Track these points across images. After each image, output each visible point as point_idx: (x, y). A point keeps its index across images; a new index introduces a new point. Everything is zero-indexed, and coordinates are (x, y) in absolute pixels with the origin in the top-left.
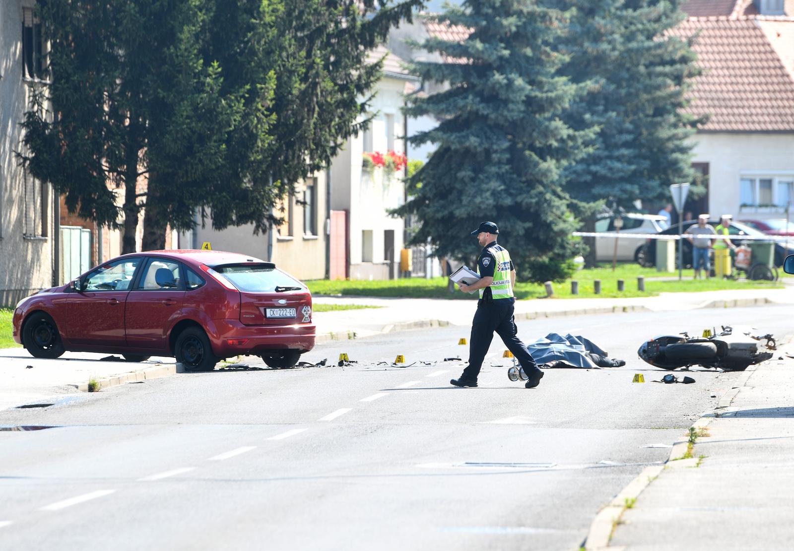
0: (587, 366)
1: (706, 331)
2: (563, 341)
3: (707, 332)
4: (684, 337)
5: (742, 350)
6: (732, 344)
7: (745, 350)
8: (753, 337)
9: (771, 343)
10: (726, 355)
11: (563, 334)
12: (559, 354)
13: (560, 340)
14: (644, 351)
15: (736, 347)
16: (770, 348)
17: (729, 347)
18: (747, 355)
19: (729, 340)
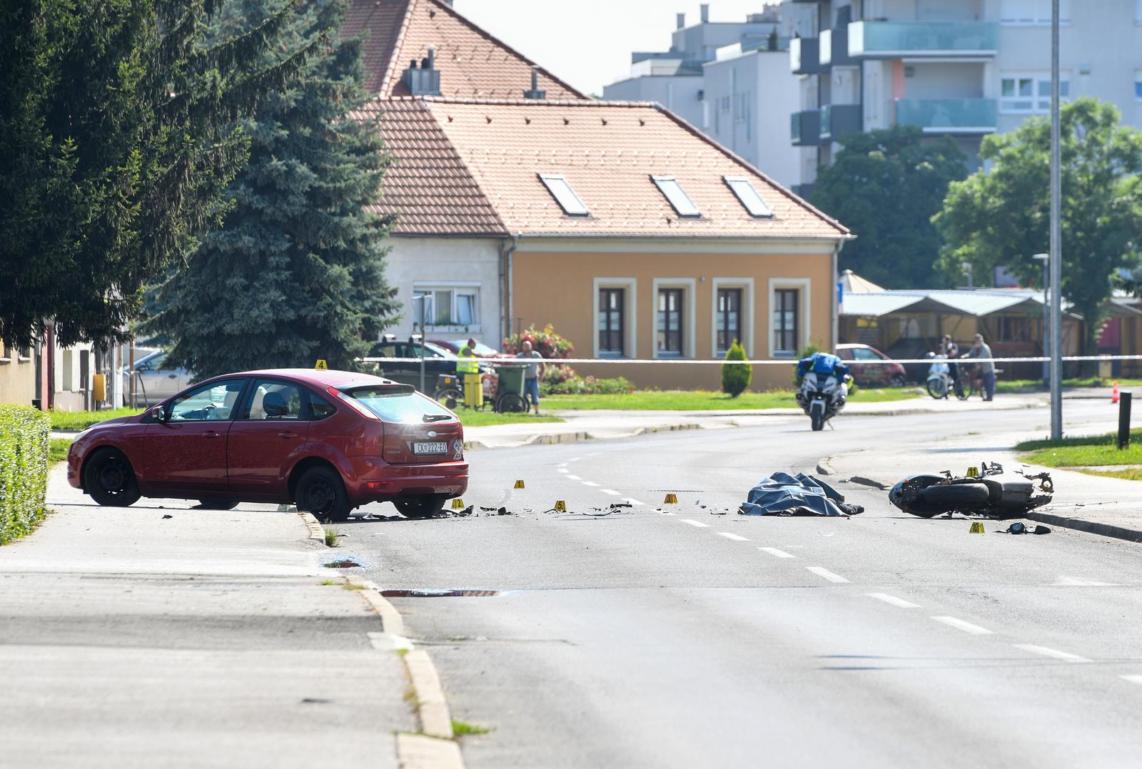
0: (834, 514)
1: (970, 469)
2: (796, 482)
3: (972, 471)
4: (945, 477)
5: (1017, 492)
6: (1006, 485)
7: (1021, 492)
8: (1027, 477)
9: (1047, 483)
10: (1000, 498)
11: (792, 474)
12: (797, 498)
13: (791, 481)
14: (898, 495)
15: (1012, 488)
16: (1046, 489)
17: (1003, 489)
18: (1023, 499)
19: (1000, 479)
